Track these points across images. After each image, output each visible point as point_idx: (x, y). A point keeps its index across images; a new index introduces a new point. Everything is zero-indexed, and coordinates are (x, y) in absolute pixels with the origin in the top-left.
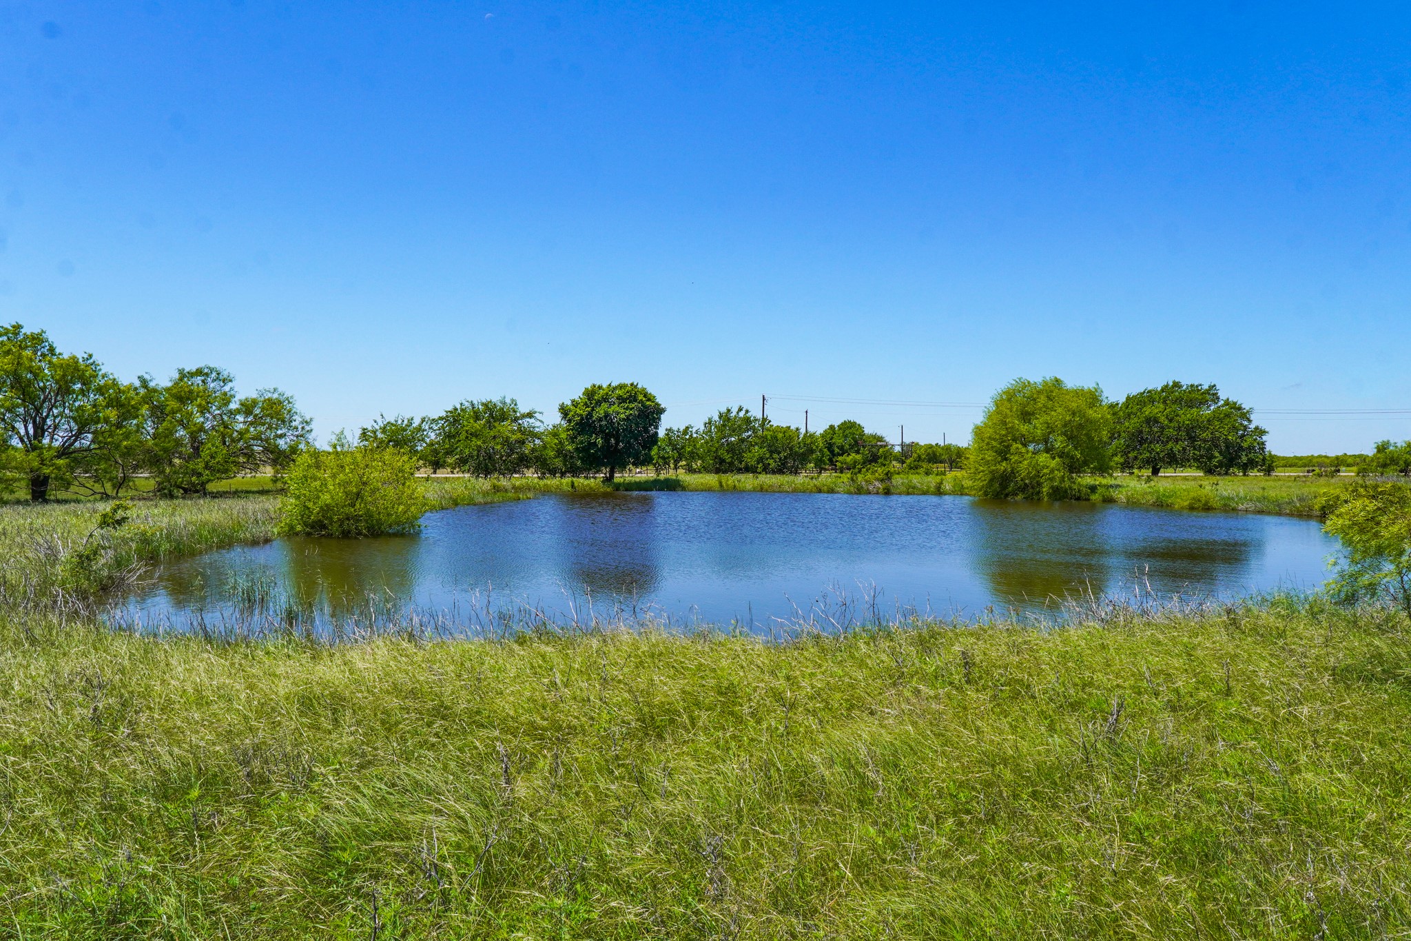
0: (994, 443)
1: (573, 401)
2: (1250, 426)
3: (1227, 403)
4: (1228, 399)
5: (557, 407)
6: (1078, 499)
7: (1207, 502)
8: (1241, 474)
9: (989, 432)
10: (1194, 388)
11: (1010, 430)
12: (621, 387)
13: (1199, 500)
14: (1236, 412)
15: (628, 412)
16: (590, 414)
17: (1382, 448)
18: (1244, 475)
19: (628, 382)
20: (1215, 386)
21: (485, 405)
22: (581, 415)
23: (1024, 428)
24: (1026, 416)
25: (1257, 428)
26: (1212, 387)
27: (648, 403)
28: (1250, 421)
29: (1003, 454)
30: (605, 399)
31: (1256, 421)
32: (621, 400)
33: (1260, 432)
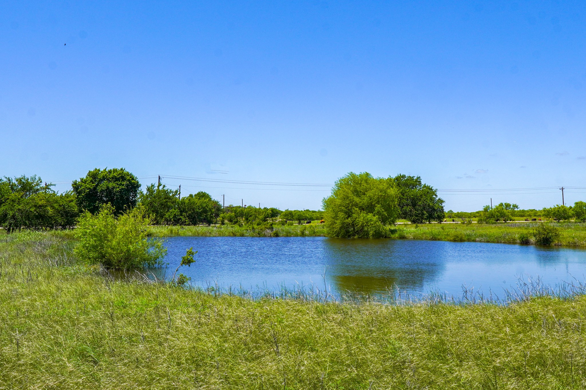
0: (343, 208)
1: (82, 180)
2: (437, 198)
3: (425, 186)
4: (425, 184)
5: (71, 183)
6: (386, 237)
7: (462, 237)
8: (428, 223)
9: (338, 202)
10: (411, 178)
11: (351, 201)
12: (115, 171)
13: (458, 237)
14: (429, 192)
15: (121, 187)
16: (95, 188)
17: (486, 210)
18: (429, 223)
19: (119, 168)
20: (420, 177)
21: (20, 180)
22: (89, 188)
23: (357, 199)
24: (357, 193)
25: (439, 199)
26: (419, 178)
27: (133, 181)
28: (436, 196)
29: (349, 214)
30: (104, 178)
31: (440, 195)
32: (116, 179)
33: (441, 201)
